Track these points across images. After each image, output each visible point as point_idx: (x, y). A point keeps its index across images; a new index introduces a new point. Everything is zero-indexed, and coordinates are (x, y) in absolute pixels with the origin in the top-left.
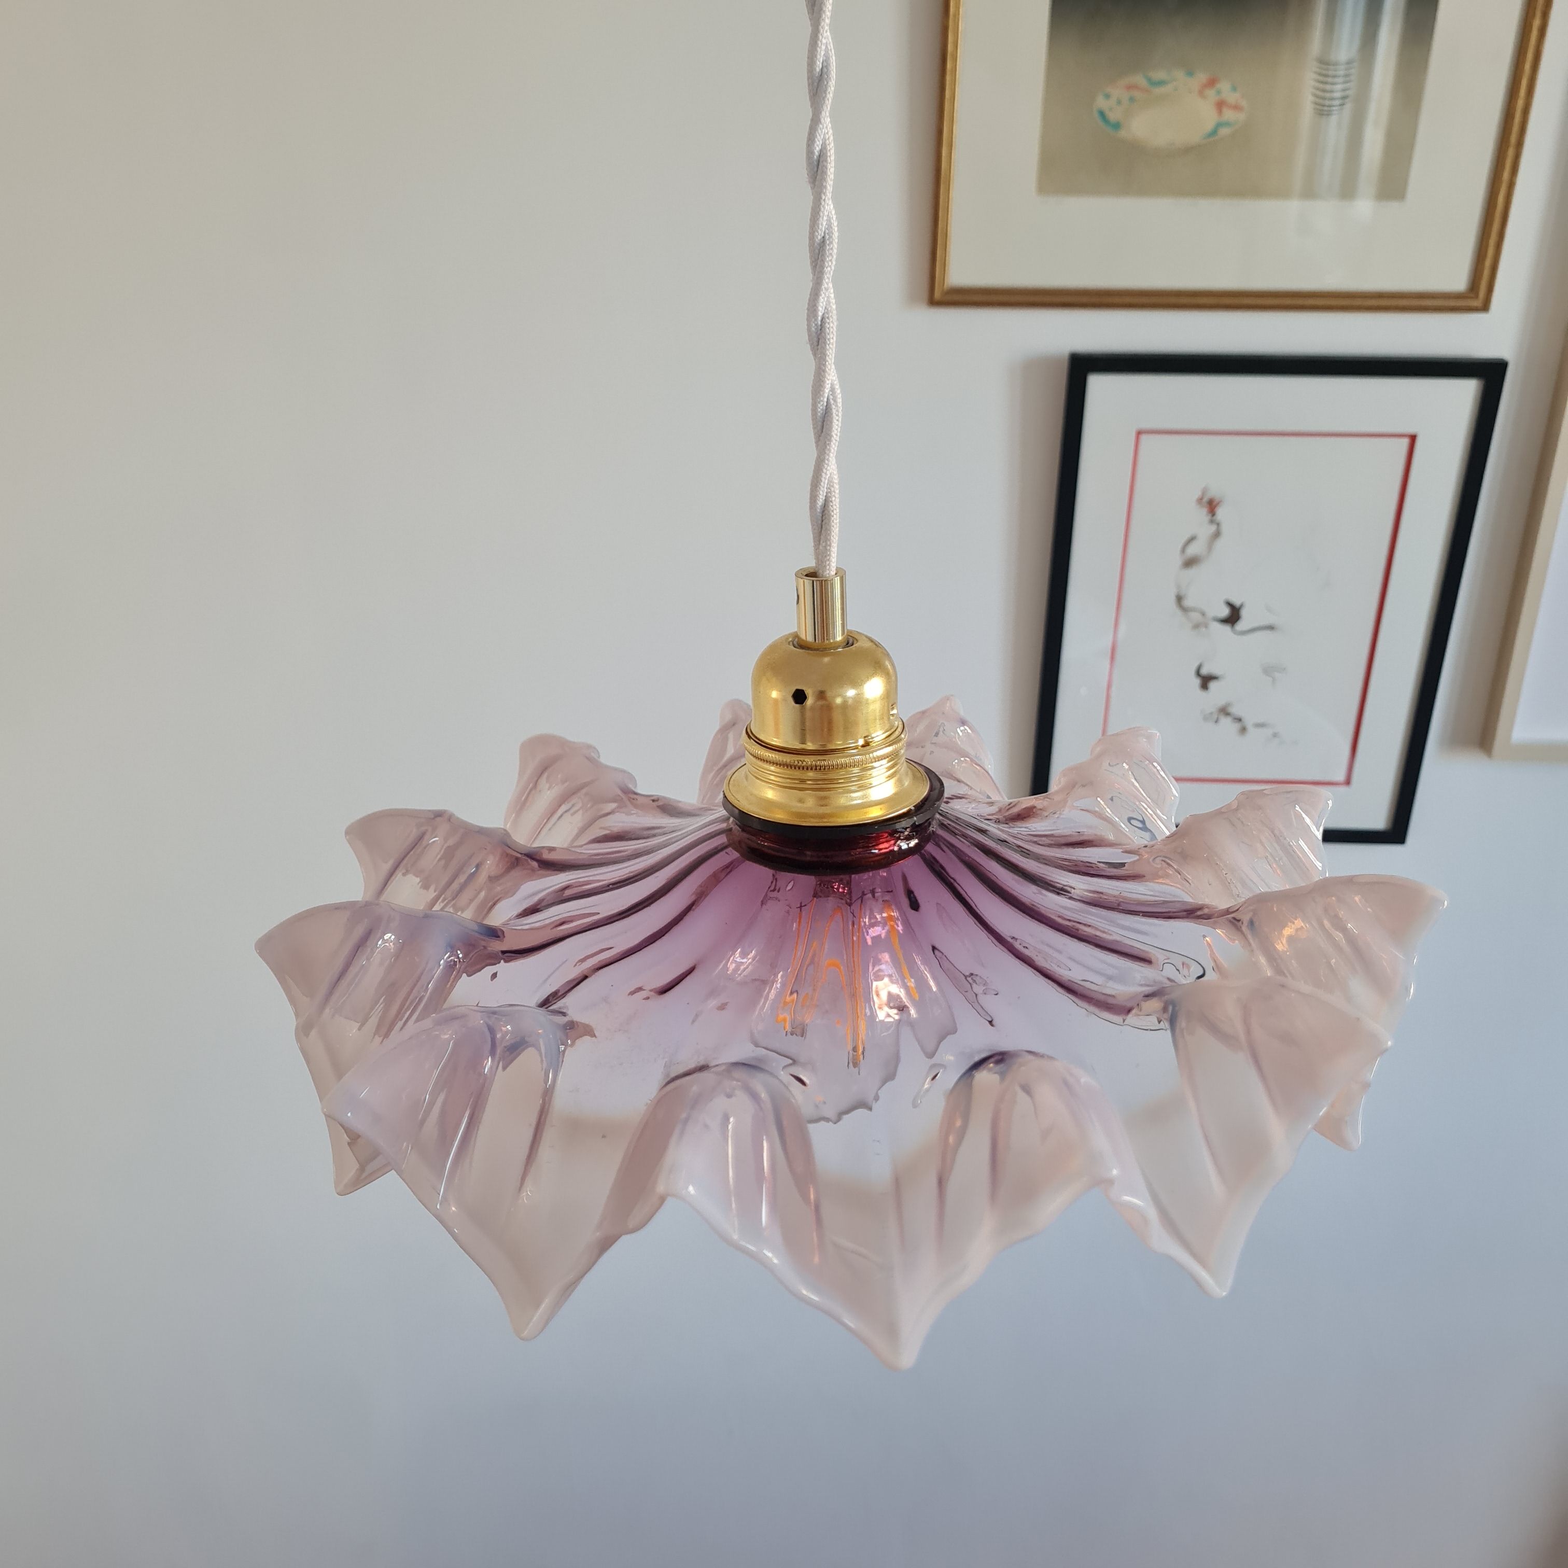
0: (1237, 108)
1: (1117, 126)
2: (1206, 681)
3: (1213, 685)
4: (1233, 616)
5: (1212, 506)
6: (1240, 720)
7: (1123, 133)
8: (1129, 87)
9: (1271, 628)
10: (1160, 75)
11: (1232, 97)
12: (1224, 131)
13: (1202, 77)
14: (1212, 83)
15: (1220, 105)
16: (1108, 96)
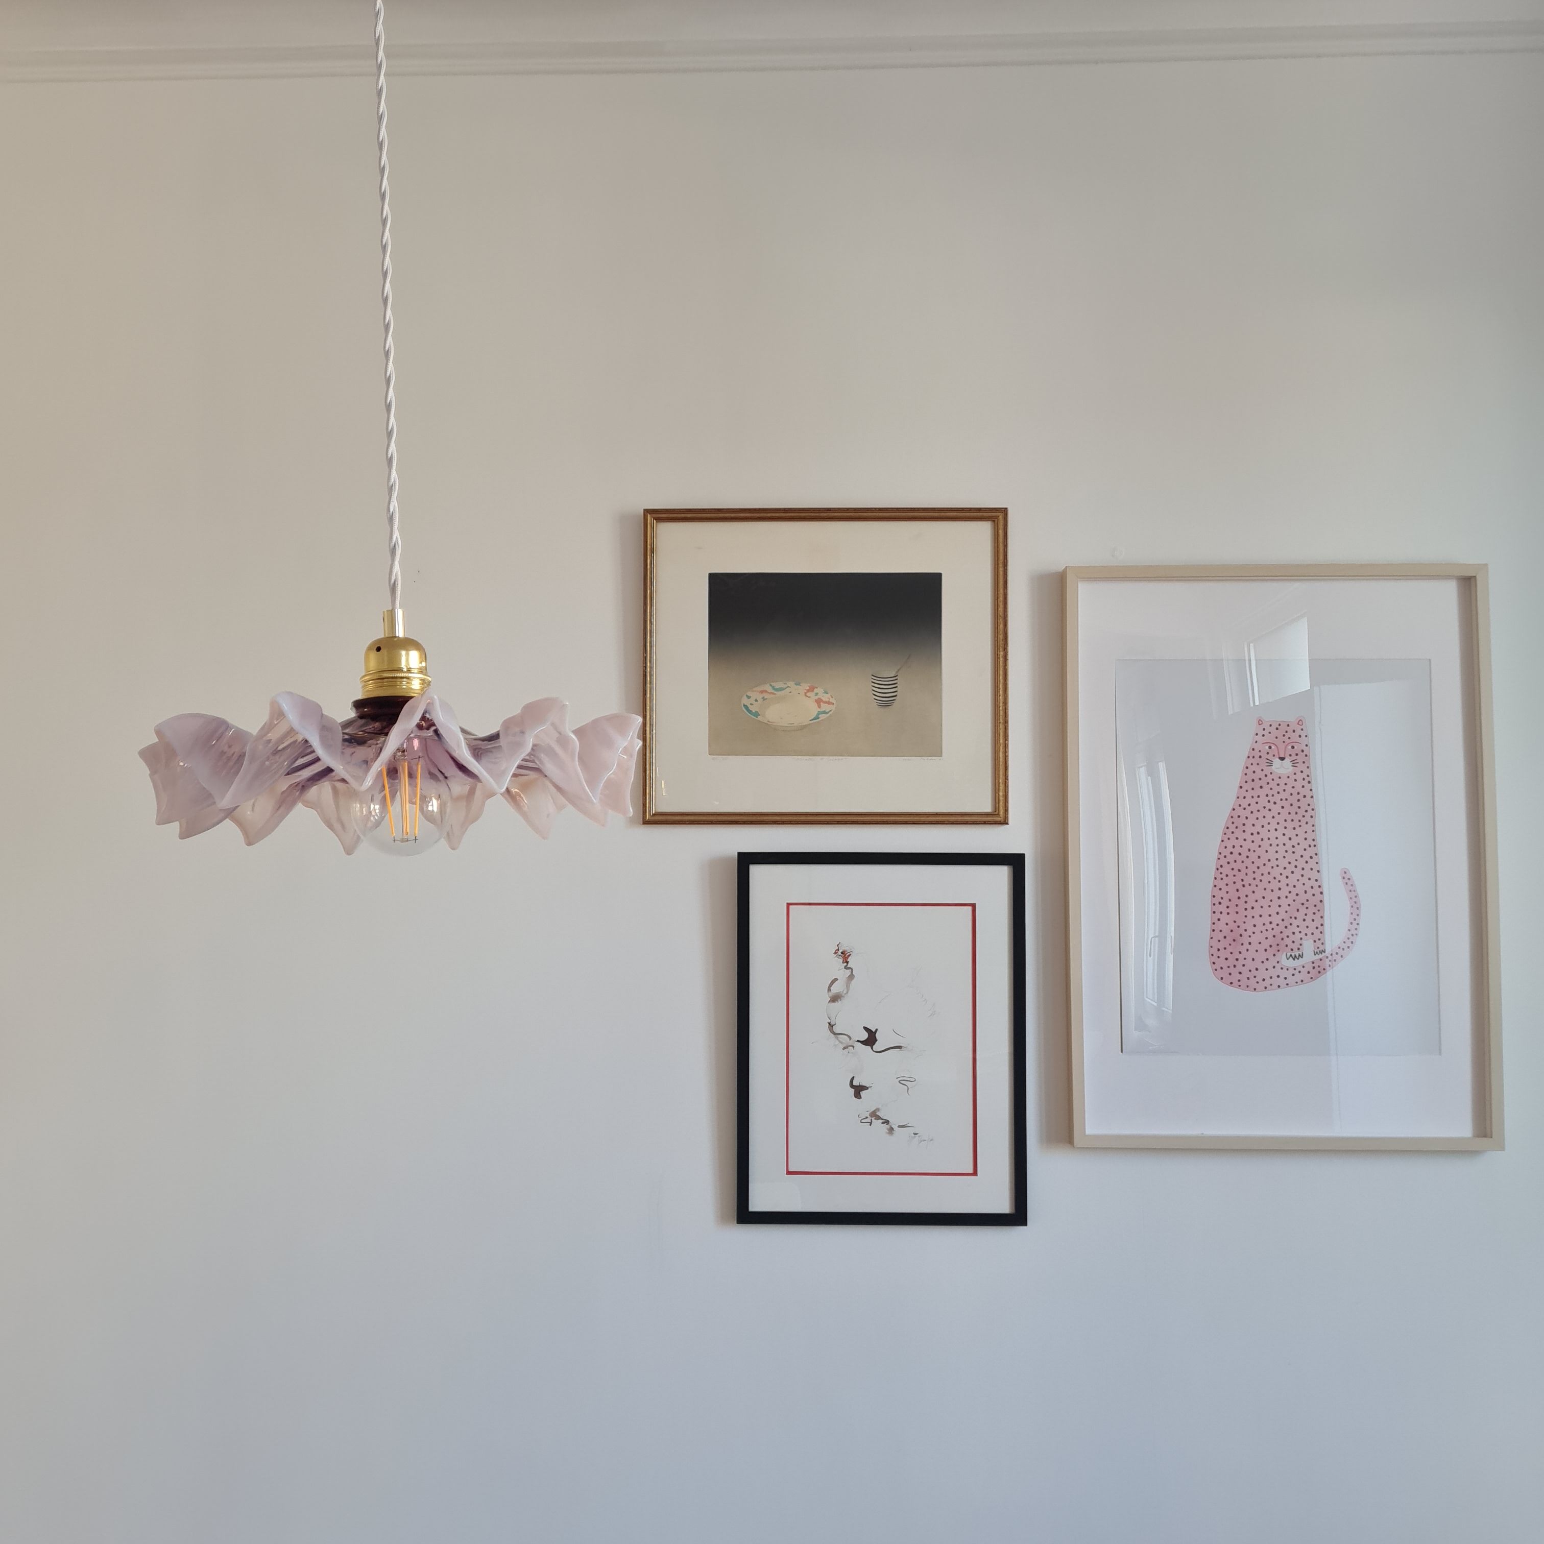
0: (829, 703)
1: (757, 714)
2: (858, 1090)
3: (863, 1093)
4: (871, 1040)
5: (845, 956)
6: (887, 1122)
7: (760, 718)
8: (762, 692)
9: (899, 1047)
10: (778, 685)
11: (825, 698)
12: (822, 717)
13: (805, 686)
14: (811, 689)
15: (819, 702)
16: (749, 697)
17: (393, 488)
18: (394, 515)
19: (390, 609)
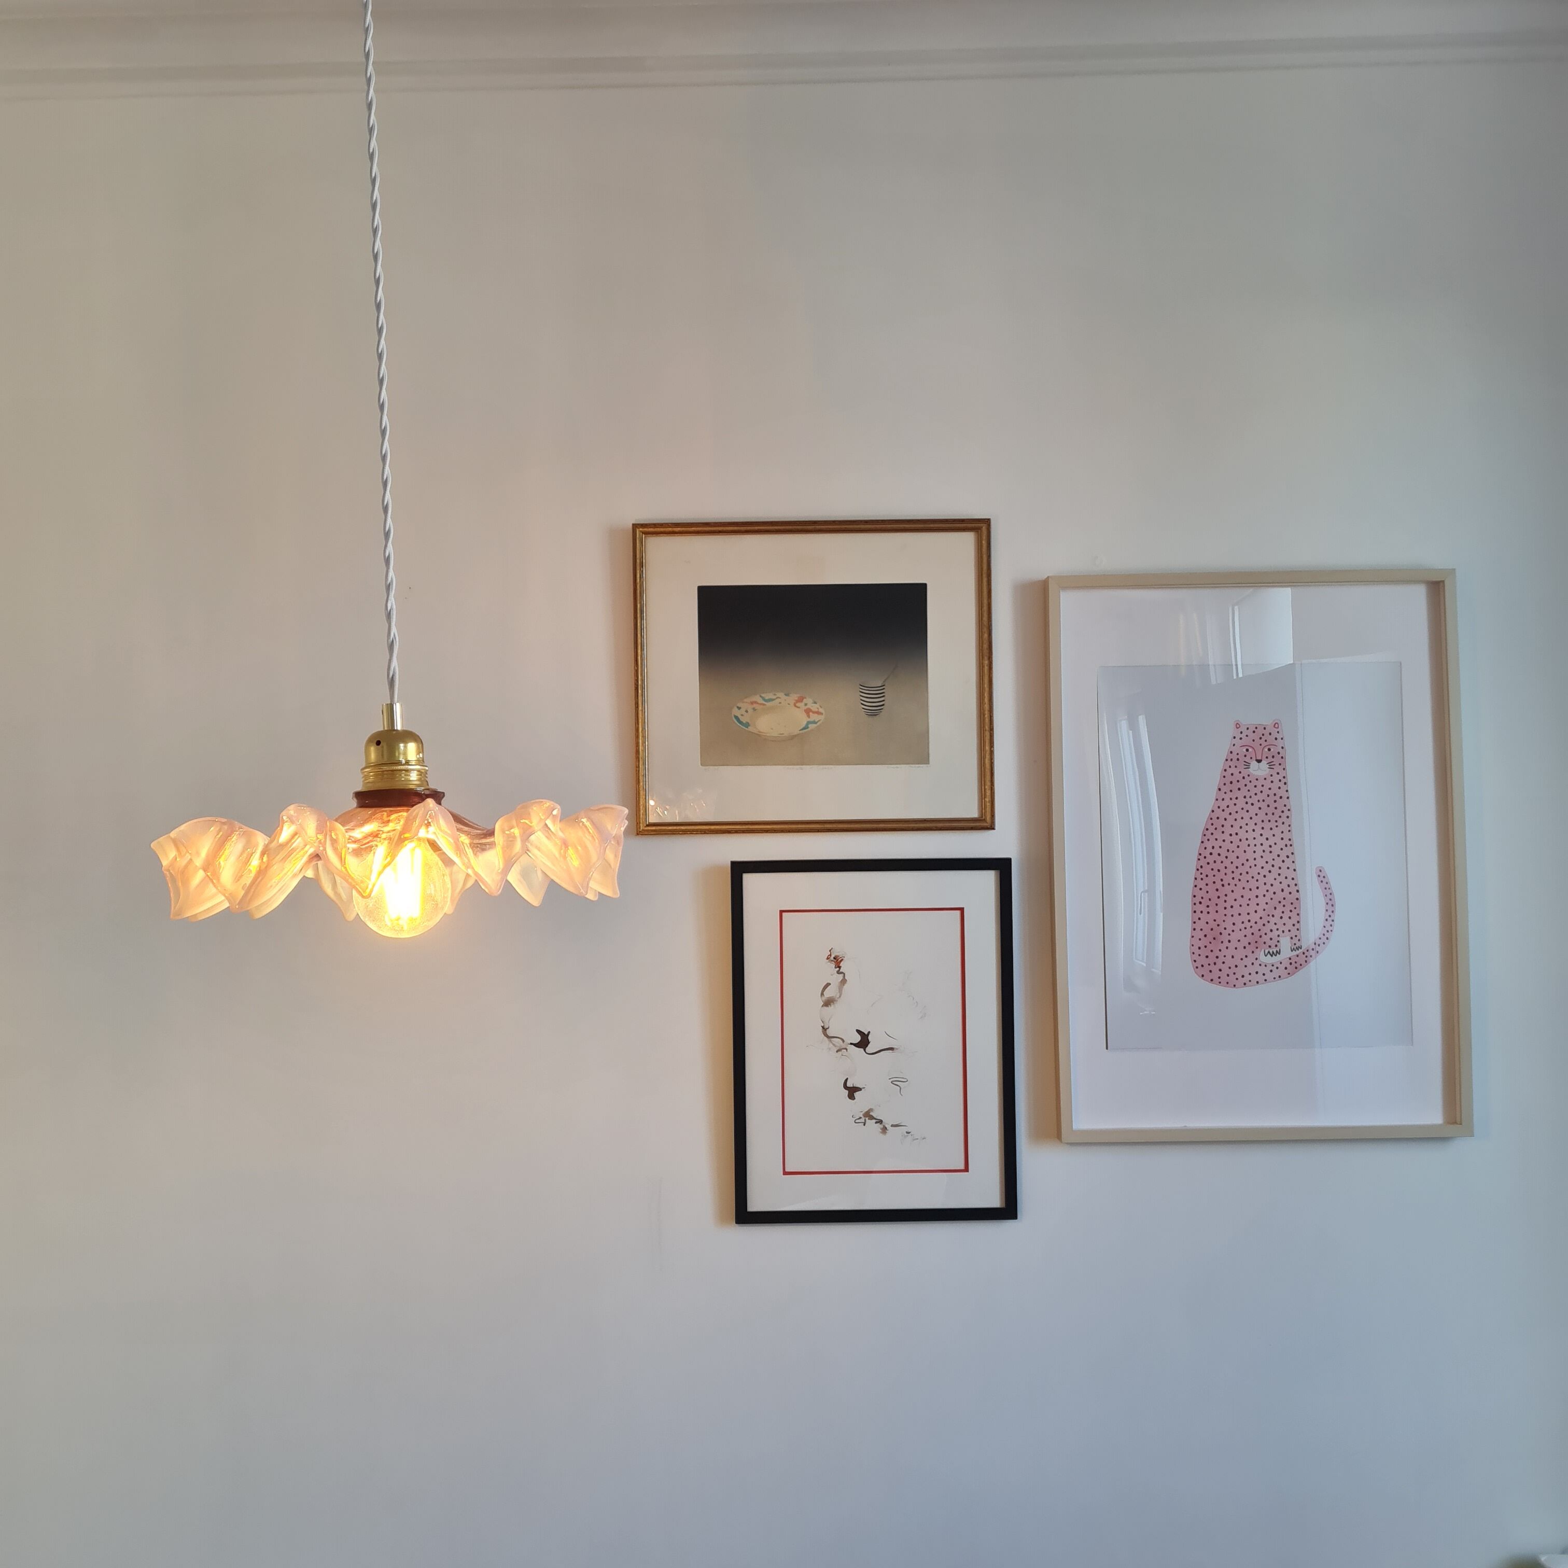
0: (818, 713)
1: (747, 725)
2: (852, 1092)
3: (857, 1094)
4: (864, 1042)
5: (837, 962)
6: (880, 1122)
7: (750, 729)
8: (752, 703)
9: (892, 1049)
10: (768, 696)
11: (814, 707)
12: (811, 726)
13: (794, 697)
14: (801, 700)
15: (808, 712)
16: (739, 708)
17: (391, 586)
18: (391, 613)
19: (389, 702)
